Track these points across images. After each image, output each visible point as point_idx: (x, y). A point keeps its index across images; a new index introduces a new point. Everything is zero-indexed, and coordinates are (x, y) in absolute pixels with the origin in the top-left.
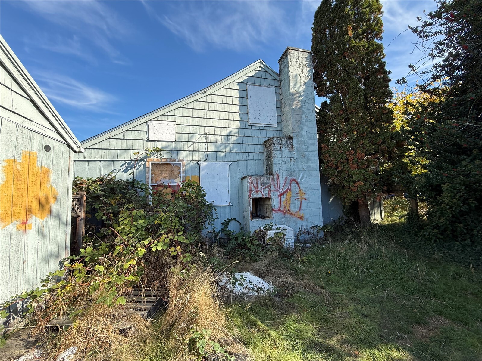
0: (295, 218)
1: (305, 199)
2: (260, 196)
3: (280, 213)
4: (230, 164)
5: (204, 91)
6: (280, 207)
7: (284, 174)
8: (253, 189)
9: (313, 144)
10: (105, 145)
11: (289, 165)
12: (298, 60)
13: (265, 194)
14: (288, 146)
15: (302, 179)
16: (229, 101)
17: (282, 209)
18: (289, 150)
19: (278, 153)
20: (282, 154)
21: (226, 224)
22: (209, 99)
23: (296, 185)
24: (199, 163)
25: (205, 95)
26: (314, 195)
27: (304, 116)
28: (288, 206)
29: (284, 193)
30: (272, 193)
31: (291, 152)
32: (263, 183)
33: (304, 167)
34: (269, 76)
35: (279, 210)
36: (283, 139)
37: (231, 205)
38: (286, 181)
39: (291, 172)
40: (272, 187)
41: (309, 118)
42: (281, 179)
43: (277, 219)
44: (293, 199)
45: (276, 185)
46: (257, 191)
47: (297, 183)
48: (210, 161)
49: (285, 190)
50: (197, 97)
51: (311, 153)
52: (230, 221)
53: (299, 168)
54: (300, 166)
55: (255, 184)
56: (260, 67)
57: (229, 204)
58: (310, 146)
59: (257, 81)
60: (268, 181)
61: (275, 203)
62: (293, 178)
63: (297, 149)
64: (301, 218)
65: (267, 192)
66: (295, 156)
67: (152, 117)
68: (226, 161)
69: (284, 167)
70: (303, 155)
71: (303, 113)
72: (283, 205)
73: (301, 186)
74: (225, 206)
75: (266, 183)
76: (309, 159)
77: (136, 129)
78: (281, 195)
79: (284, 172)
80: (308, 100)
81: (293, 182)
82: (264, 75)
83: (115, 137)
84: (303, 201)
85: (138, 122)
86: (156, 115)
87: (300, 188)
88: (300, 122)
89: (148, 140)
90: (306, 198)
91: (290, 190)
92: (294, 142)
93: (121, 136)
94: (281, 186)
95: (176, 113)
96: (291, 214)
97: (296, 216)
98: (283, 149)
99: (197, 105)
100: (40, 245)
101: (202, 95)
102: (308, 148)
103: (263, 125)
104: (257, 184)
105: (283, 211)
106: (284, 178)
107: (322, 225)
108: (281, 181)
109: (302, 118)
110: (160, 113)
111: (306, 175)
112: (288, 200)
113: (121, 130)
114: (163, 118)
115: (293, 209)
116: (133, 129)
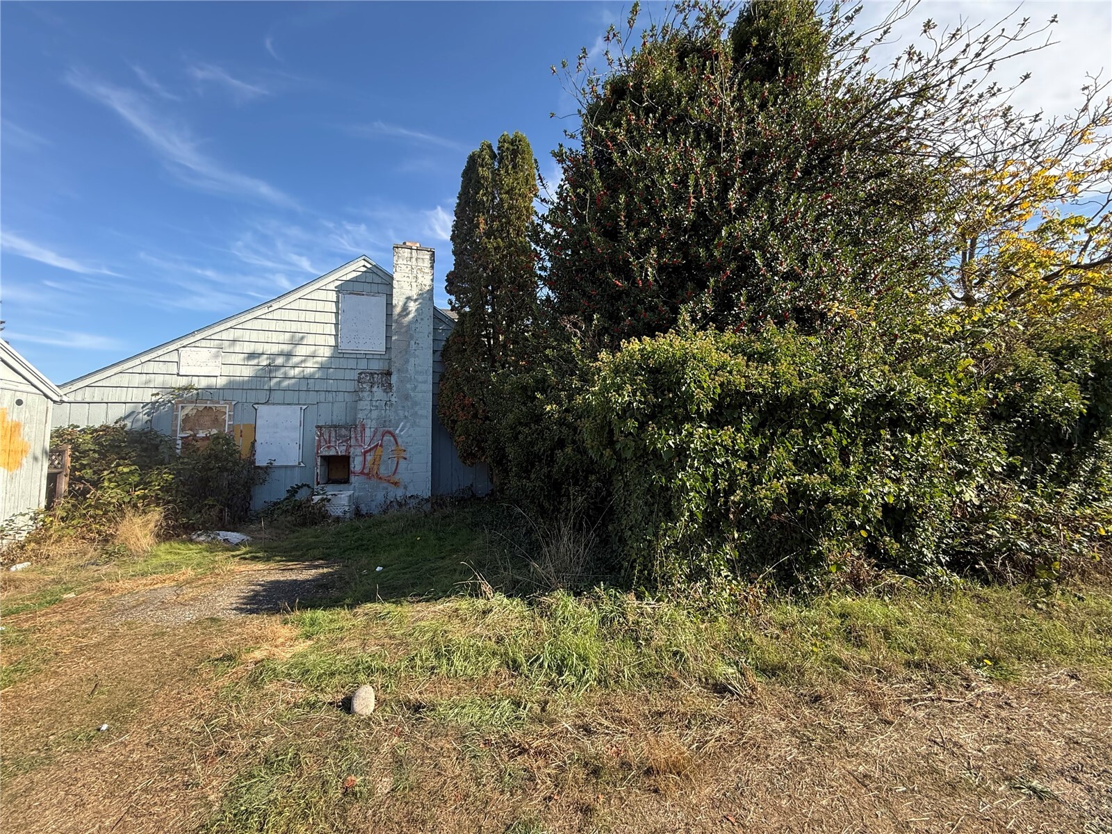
0: (385, 485)
1: (405, 459)
2: (332, 453)
3: (362, 478)
4: (304, 407)
5: (269, 305)
6: (364, 468)
7: (374, 424)
8: (322, 444)
9: (425, 382)
10: (114, 381)
11: (383, 412)
12: (409, 263)
13: (341, 451)
14: (383, 385)
15: (401, 431)
16: (310, 317)
17: (366, 471)
18: (385, 391)
19: (365, 394)
20: (373, 396)
21: (293, 491)
22: (277, 315)
23: (392, 438)
24: (256, 406)
25: (271, 309)
26: (420, 453)
27: (412, 342)
28: (375, 467)
29: (370, 450)
30: (352, 450)
31: (387, 393)
32: (338, 437)
33: (406, 414)
34: (378, 280)
35: (362, 473)
36: (376, 376)
37: (302, 465)
38: (375, 433)
39: (385, 421)
40: (353, 442)
41: (421, 345)
42: (367, 431)
43: (357, 485)
44: (384, 458)
45: (359, 438)
46: (329, 447)
47: (394, 437)
48: (274, 404)
49: (372, 446)
50: (258, 313)
51: (421, 395)
52: (299, 487)
53: (398, 415)
54: (401, 413)
55: (326, 437)
56: (364, 266)
57: (299, 464)
58: (420, 385)
59: (359, 287)
60: (347, 433)
61: (356, 465)
62: (386, 429)
63: (398, 388)
64: (396, 484)
65: (345, 448)
66: (393, 399)
67: (185, 342)
69: (375, 414)
70: (407, 397)
71: (412, 337)
72: (368, 465)
73: (399, 440)
74: (293, 467)
75: (344, 436)
76: (415, 404)
77: (161, 359)
78: (366, 452)
79: (374, 421)
80: (422, 319)
81: (387, 434)
82: (370, 278)
83: (130, 371)
84: (401, 461)
85: (165, 350)
86: (192, 339)
87: (397, 443)
88: (406, 352)
89: (178, 375)
90: (407, 456)
91: (381, 446)
92: (394, 379)
93: (138, 370)
94: (367, 440)
95: (224, 336)
96: (380, 478)
97: (388, 481)
98: (375, 389)
99: (257, 324)
101: (266, 310)
102: (416, 387)
103: (362, 352)
104: (330, 436)
105: (368, 474)
106: (372, 430)
107: (427, 493)
108: (368, 433)
109: (409, 345)
110: (198, 337)
111: (408, 425)
112: (377, 459)
113: (137, 361)
115: (383, 471)
116: (157, 359)
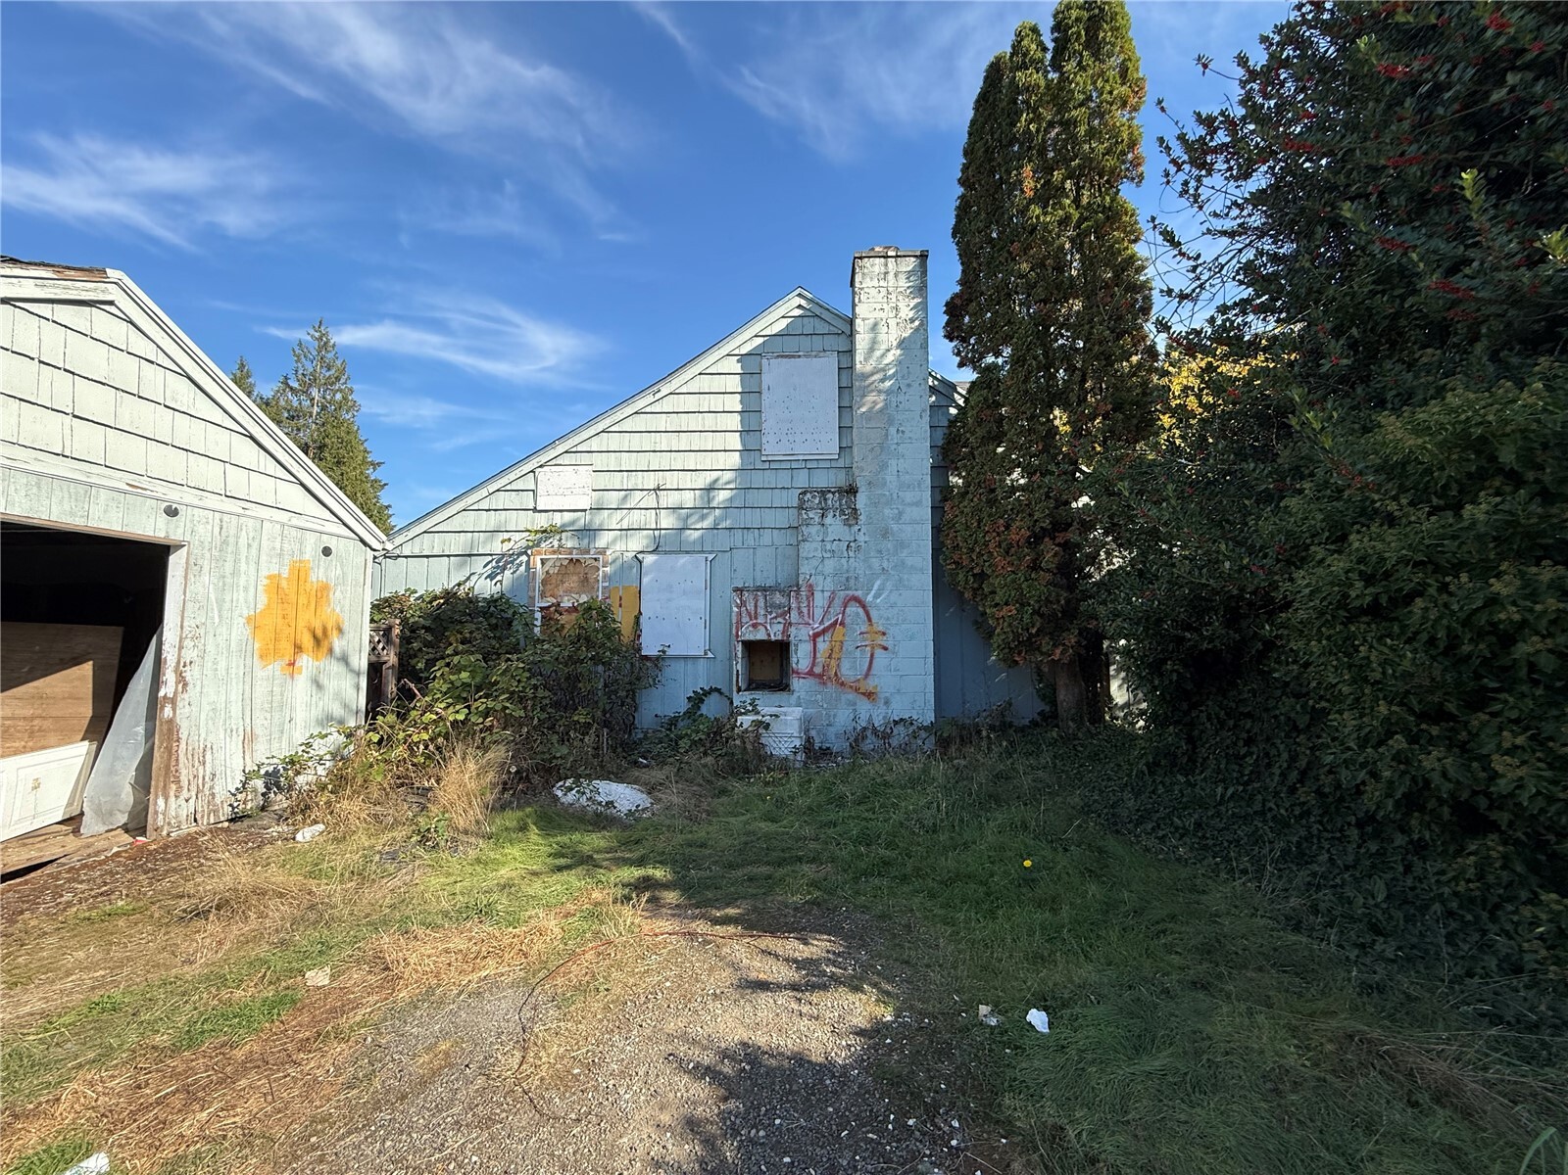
0: (851, 696)
1: (886, 649)
2: (761, 635)
3: (811, 682)
4: (711, 557)
5: (655, 389)
6: (814, 664)
7: (829, 585)
8: (744, 620)
9: (918, 504)
10: (455, 524)
11: (844, 561)
12: (882, 283)
13: (775, 632)
14: (842, 512)
15: (876, 597)
16: (716, 403)
17: (818, 670)
18: (846, 523)
19: (813, 530)
20: (826, 533)
21: (697, 700)
22: (667, 405)
23: (861, 610)
24: (640, 556)
25: (658, 396)
26: (912, 638)
27: (893, 430)
28: (833, 663)
29: (824, 631)
30: (793, 631)
31: (850, 526)
32: (770, 607)
33: (885, 565)
34: (822, 328)
35: (811, 673)
36: (830, 496)
37: (710, 655)
38: (831, 600)
39: (847, 579)
40: (794, 616)
41: (908, 434)
42: (818, 595)
43: (803, 694)
44: (849, 646)
45: (805, 610)
46: (754, 626)
47: (864, 607)
48: (666, 553)
49: (827, 624)
50: (639, 404)
51: (909, 528)
52: (707, 693)
53: (870, 567)
54: (875, 563)
55: (751, 607)
56: (800, 307)
57: (706, 654)
58: (908, 510)
59: (791, 344)
60: (784, 600)
61: (800, 658)
62: (850, 593)
63: (869, 517)
64: (869, 695)
65: (780, 627)
66: (861, 538)
67: (543, 459)
68: (703, 552)
69: (830, 566)
70: (886, 534)
71: (891, 421)
72: (821, 658)
73: (874, 614)
74: (695, 658)
75: (779, 607)
76: (901, 545)
77: (513, 486)
78: (816, 636)
79: (829, 579)
80: (909, 385)
81: (853, 603)
82: (810, 326)
83: (475, 507)
84: (879, 652)
85: (518, 473)
86: (552, 453)
87: (870, 619)
88: (882, 448)
89: (535, 510)
90: (889, 644)
91: (842, 624)
92: (861, 501)
93: (484, 505)
94: (818, 613)
95: (594, 444)
96: (842, 684)
97: (857, 690)
98: (828, 520)
99: (639, 422)
100: (314, 699)
101: (651, 399)
102: (900, 513)
103: (801, 458)
104: (756, 607)
105: (820, 676)
106: (827, 594)
107: (929, 717)
108: (820, 600)
109: (887, 435)
110: (561, 449)
111: (889, 585)
112: (836, 649)
113: (484, 492)
114: (567, 459)
115: (847, 671)
116: (508, 487)
